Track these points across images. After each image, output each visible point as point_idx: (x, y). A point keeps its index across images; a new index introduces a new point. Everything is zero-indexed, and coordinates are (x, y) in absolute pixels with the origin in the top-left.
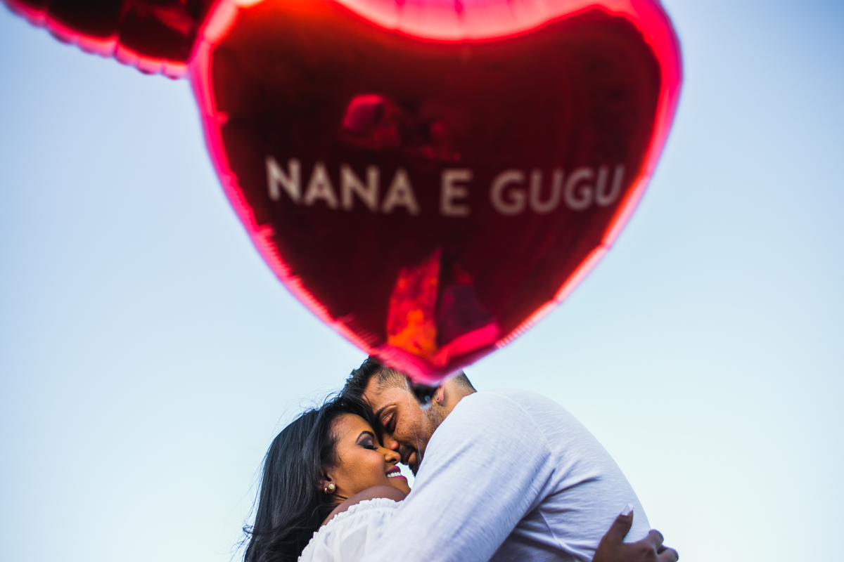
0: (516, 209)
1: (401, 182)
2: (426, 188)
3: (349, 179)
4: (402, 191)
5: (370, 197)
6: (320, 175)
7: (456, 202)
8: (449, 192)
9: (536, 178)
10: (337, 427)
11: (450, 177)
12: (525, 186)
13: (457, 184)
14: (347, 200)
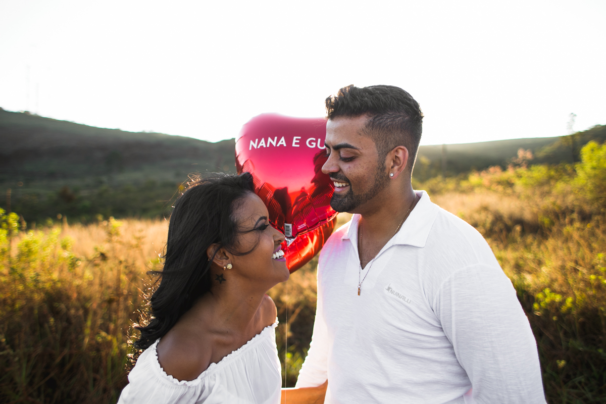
0: (314, 146)
1: (283, 139)
2: (289, 141)
3: (270, 140)
4: (283, 141)
5: (274, 144)
6: (263, 140)
7: (296, 143)
8: (294, 141)
9: (319, 140)
10: (239, 211)
11: (295, 138)
12: (316, 142)
13: (297, 139)
14: (268, 146)
